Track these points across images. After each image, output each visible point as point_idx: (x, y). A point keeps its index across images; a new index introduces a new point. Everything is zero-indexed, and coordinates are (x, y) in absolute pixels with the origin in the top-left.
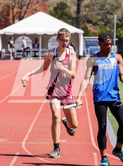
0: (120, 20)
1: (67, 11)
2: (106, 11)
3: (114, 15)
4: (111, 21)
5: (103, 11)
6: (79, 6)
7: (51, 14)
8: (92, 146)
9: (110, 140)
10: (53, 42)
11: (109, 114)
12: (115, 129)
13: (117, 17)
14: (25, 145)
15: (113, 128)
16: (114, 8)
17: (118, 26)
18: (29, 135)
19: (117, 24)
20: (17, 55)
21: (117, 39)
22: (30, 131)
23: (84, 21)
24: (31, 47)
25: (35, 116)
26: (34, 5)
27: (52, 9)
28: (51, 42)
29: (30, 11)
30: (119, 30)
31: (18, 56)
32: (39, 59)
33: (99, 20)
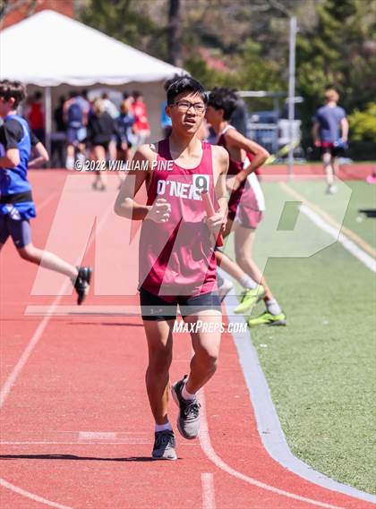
0: (309, 36)
2: (265, 7)
3: (290, 20)
4: (282, 39)
5: (256, 8)
7: (87, 20)
8: (201, 451)
9: (261, 434)
11: (261, 346)
12: (277, 396)
13: (298, 25)
15: (272, 391)
17: (302, 57)
19: (299, 49)
21: (299, 100)
23: (191, 40)
25: (20, 355)
29: (16, 10)
30: (305, 70)
33: (244, 37)
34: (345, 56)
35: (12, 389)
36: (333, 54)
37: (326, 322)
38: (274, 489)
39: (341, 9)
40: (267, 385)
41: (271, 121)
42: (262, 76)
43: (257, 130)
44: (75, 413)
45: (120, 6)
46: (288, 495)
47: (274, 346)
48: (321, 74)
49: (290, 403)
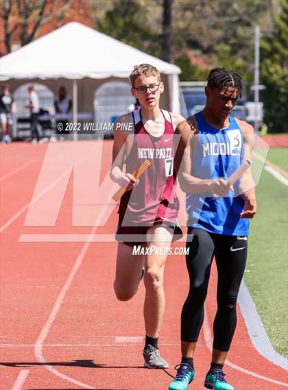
0: (269, 40)
1: (138, 18)
2: (235, 18)
3: (254, 28)
4: (247, 42)
5: (227, 19)
6: (167, 6)
7: (100, 28)
9: (251, 337)
10: (107, 96)
12: (261, 308)
13: (261, 32)
14: (43, 350)
15: (257, 304)
16: (252, 9)
17: (264, 55)
18: (52, 325)
19: (262, 49)
20: (19, 130)
21: (262, 87)
22: (53, 316)
23: (180, 44)
24: (52, 110)
25: (66, 280)
26: (59, 7)
27: (101, 15)
28: (100, 96)
29: (49, 22)
30: (266, 65)
31: (21, 134)
32: (72, 139)
33: (218, 41)
35: (62, 305)
38: (265, 378)
40: (252, 301)
41: (241, 104)
44: (111, 322)
45: (128, 19)
46: (276, 382)
47: (255, 271)
48: (278, 67)
49: (270, 314)
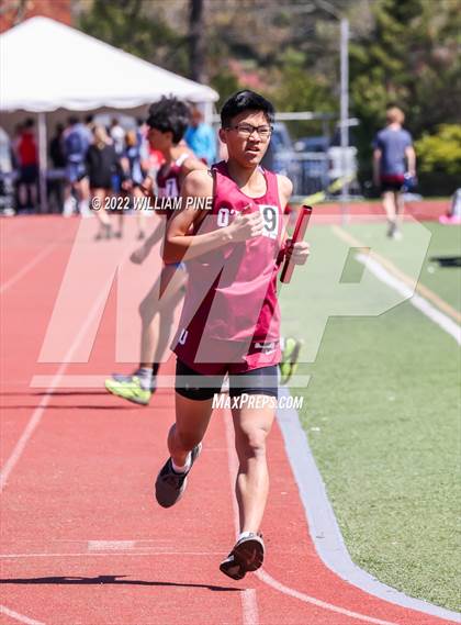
0: (364, 43)
2: (309, 8)
4: (331, 47)
5: (298, 9)
7: (89, 29)
9: (314, 538)
11: (313, 429)
12: (334, 491)
13: (352, 29)
15: (328, 484)
17: (358, 69)
19: (352, 59)
21: (354, 122)
23: (218, 51)
25: (13, 447)
29: (1, 17)
30: (360, 85)
33: (283, 46)
34: (409, 67)
36: (395, 65)
37: (392, 399)
38: (332, 607)
39: (403, 9)
40: (321, 479)
41: (319, 149)
42: (307, 93)
43: (303, 162)
44: (83, 517)
45: (129, 10)
46: (350, 613)
47: (329, 430)
48: (380, 89)
49: (350, 500)
